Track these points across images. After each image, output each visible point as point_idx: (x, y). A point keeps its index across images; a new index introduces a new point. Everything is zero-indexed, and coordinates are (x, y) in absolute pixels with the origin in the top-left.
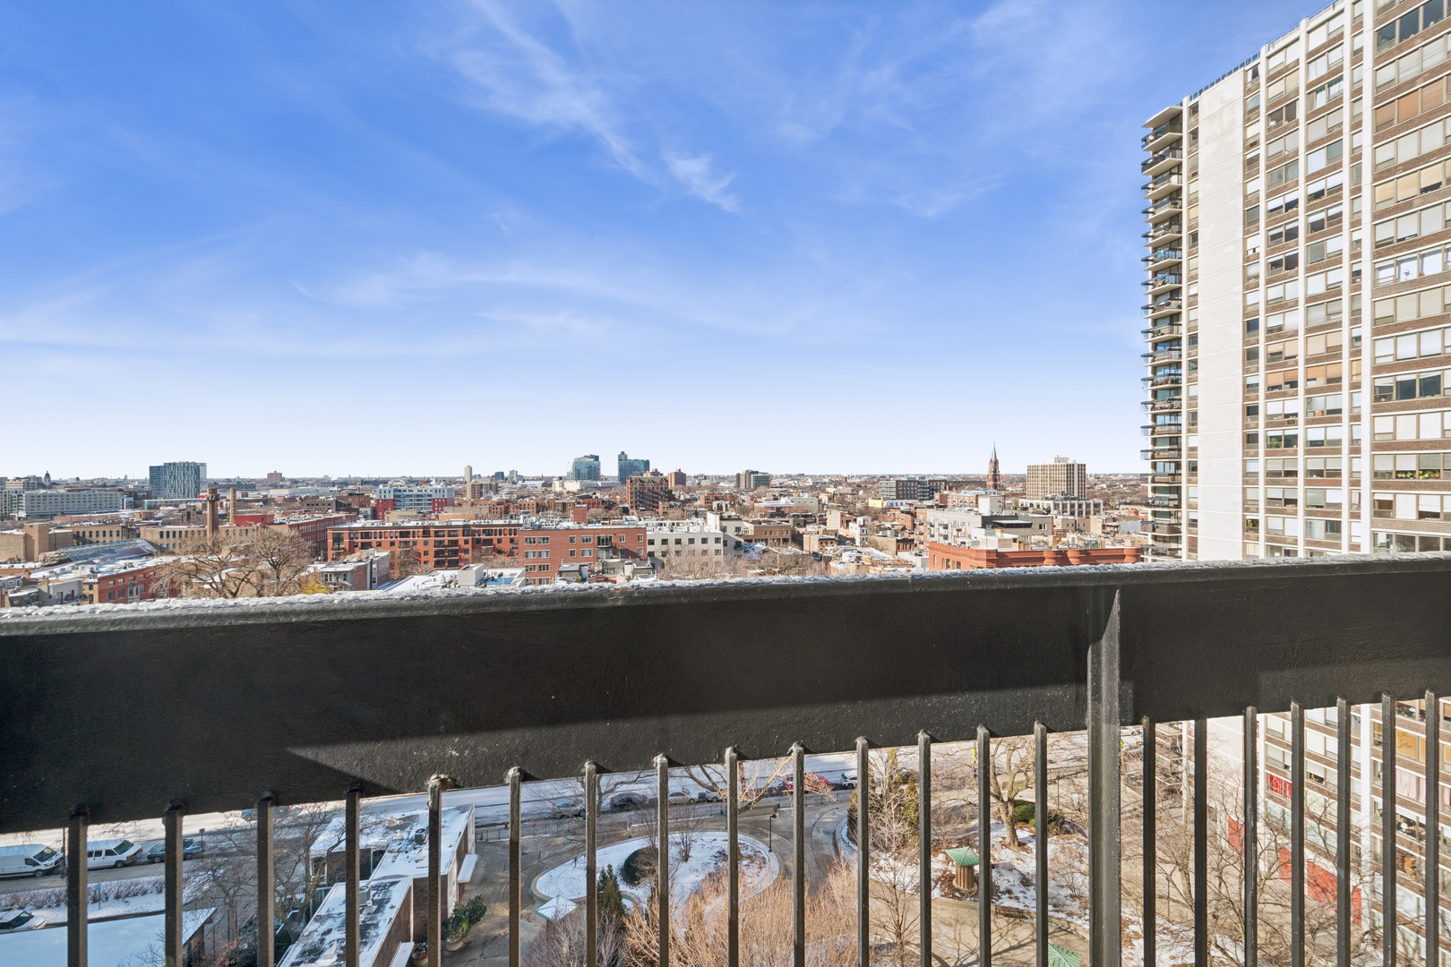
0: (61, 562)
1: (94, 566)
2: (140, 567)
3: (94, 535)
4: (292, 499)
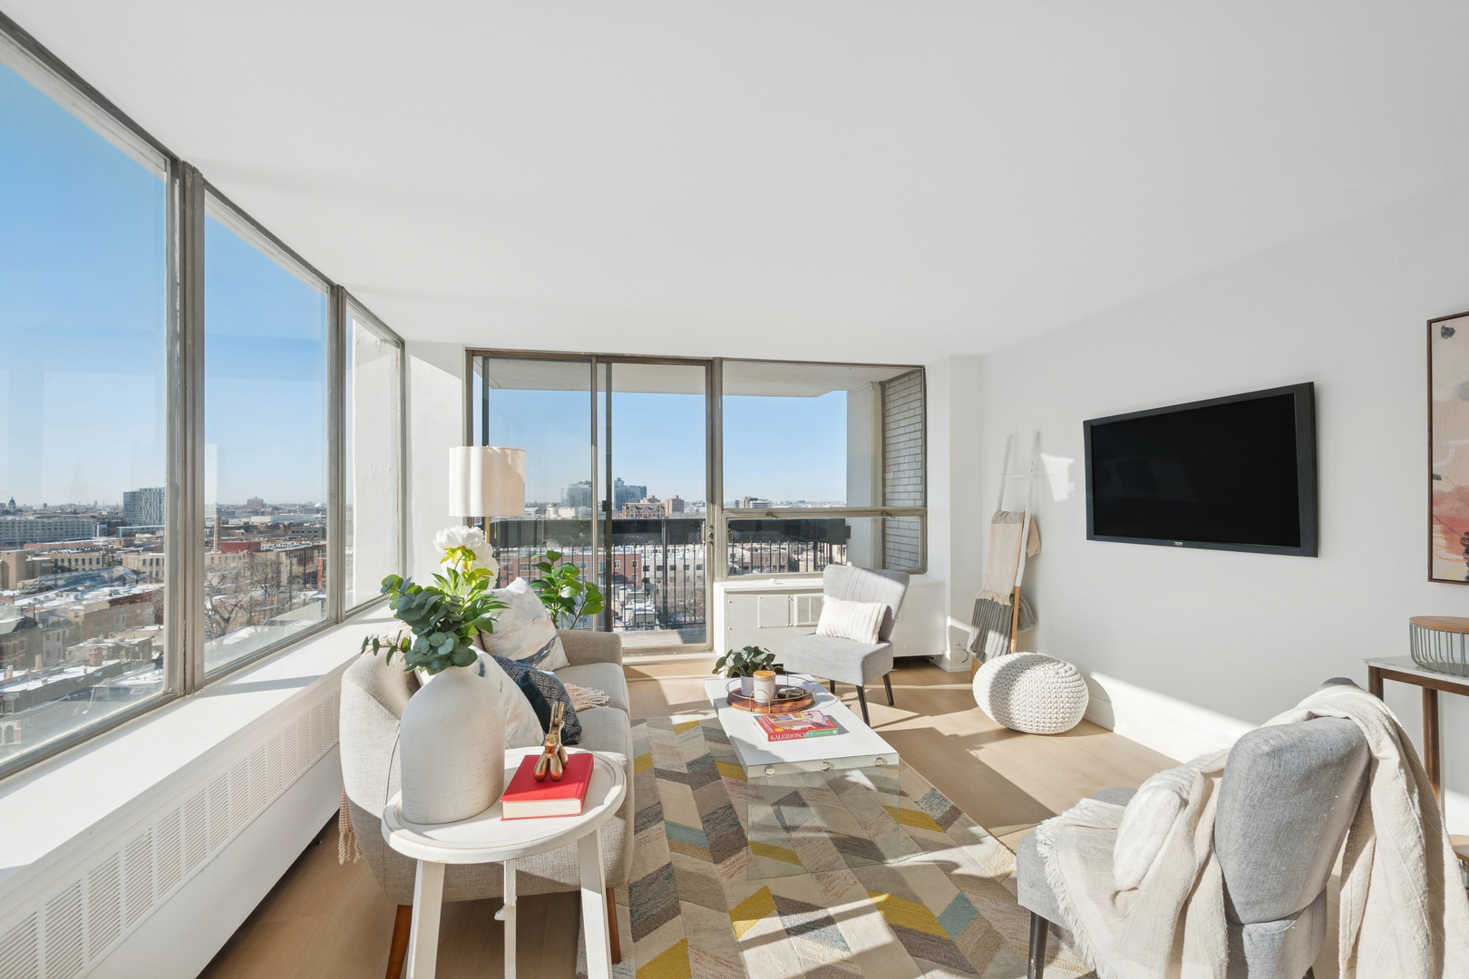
0: (42, 590)
1: (79, 593)
2: (126, 595)
3: (80, 563)
4: (275, 527)
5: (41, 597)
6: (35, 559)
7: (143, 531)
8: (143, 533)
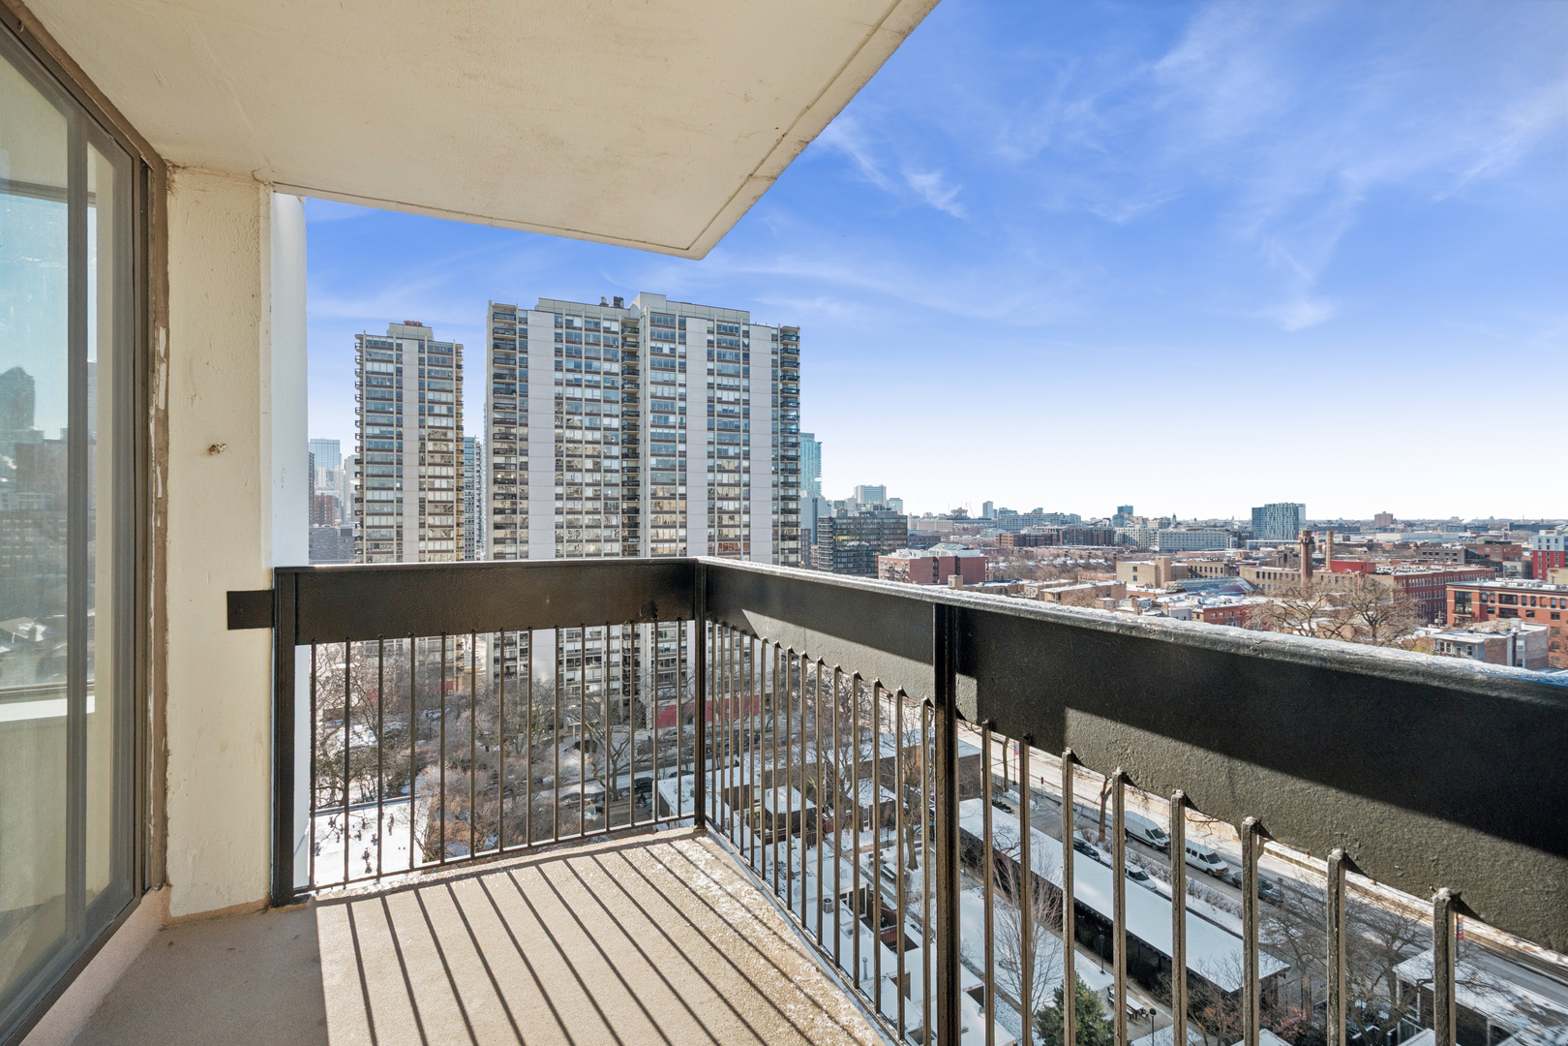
0: (1179, 591)
1: (1201, 598)
2: (1237, 604)
3: (1203, 570)
4: (1405, 545)
5: (1175, 597)
6: (1177, 564)
7: (1266, 545)
8: (1267, 547)
